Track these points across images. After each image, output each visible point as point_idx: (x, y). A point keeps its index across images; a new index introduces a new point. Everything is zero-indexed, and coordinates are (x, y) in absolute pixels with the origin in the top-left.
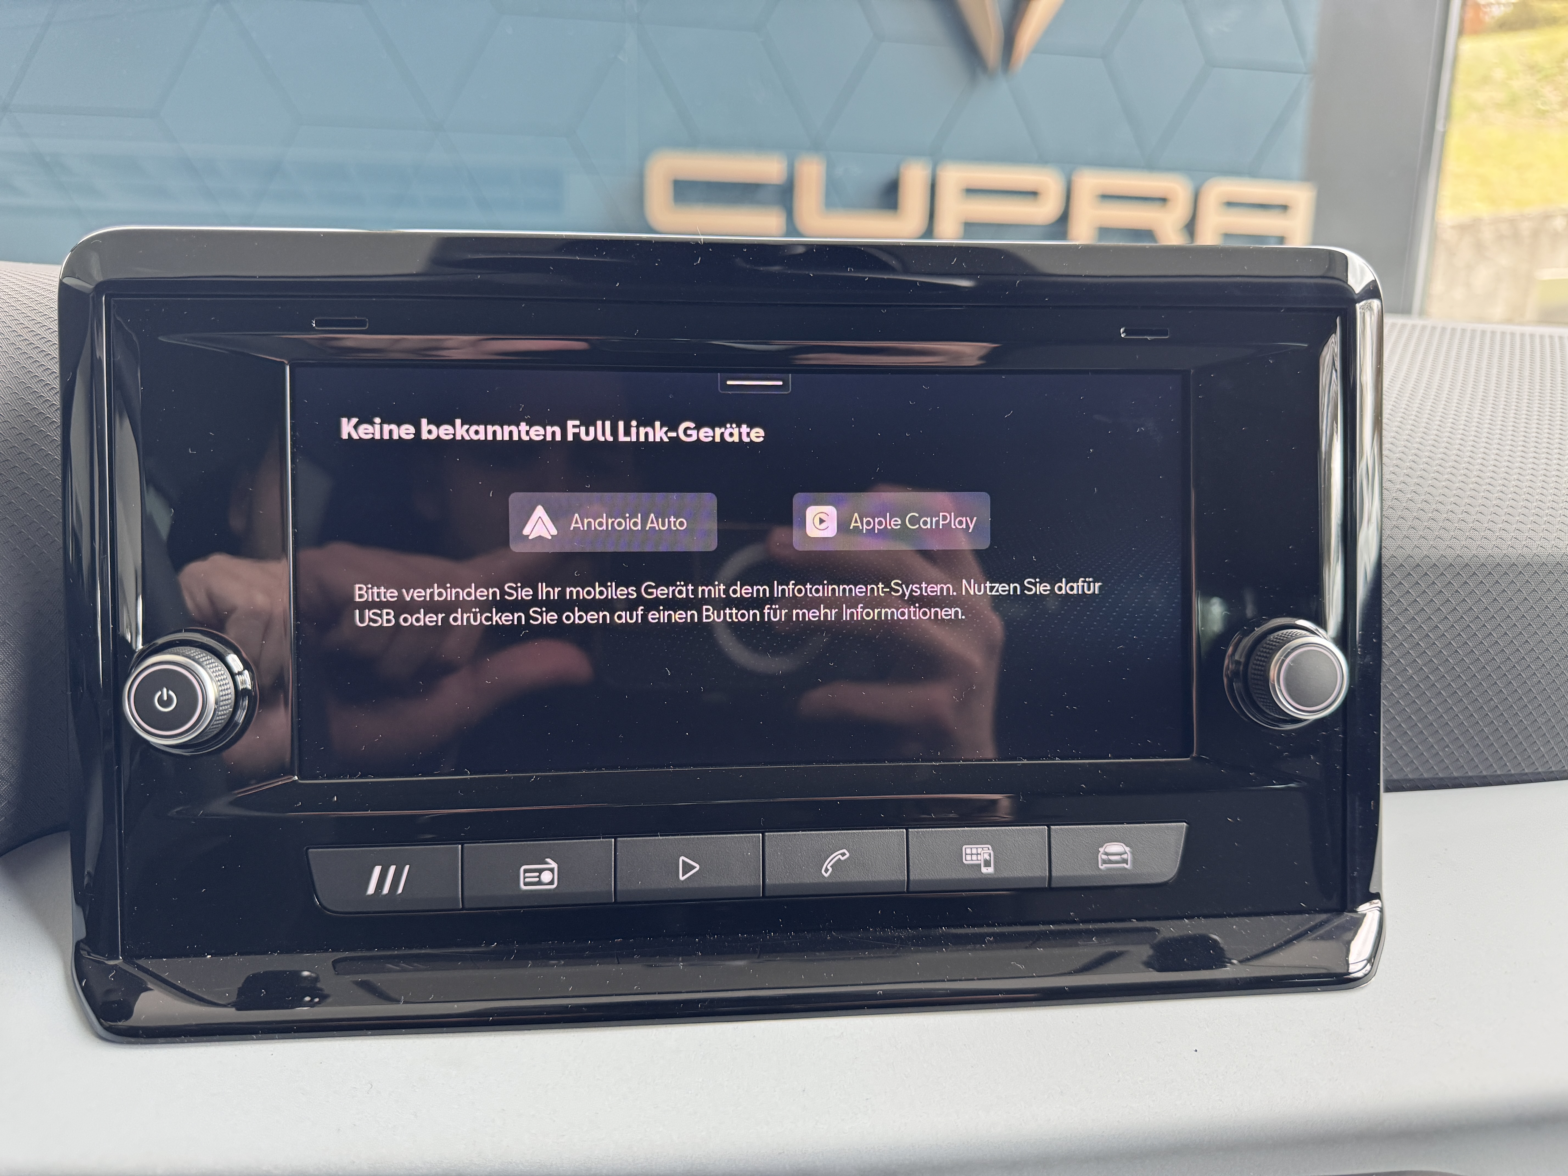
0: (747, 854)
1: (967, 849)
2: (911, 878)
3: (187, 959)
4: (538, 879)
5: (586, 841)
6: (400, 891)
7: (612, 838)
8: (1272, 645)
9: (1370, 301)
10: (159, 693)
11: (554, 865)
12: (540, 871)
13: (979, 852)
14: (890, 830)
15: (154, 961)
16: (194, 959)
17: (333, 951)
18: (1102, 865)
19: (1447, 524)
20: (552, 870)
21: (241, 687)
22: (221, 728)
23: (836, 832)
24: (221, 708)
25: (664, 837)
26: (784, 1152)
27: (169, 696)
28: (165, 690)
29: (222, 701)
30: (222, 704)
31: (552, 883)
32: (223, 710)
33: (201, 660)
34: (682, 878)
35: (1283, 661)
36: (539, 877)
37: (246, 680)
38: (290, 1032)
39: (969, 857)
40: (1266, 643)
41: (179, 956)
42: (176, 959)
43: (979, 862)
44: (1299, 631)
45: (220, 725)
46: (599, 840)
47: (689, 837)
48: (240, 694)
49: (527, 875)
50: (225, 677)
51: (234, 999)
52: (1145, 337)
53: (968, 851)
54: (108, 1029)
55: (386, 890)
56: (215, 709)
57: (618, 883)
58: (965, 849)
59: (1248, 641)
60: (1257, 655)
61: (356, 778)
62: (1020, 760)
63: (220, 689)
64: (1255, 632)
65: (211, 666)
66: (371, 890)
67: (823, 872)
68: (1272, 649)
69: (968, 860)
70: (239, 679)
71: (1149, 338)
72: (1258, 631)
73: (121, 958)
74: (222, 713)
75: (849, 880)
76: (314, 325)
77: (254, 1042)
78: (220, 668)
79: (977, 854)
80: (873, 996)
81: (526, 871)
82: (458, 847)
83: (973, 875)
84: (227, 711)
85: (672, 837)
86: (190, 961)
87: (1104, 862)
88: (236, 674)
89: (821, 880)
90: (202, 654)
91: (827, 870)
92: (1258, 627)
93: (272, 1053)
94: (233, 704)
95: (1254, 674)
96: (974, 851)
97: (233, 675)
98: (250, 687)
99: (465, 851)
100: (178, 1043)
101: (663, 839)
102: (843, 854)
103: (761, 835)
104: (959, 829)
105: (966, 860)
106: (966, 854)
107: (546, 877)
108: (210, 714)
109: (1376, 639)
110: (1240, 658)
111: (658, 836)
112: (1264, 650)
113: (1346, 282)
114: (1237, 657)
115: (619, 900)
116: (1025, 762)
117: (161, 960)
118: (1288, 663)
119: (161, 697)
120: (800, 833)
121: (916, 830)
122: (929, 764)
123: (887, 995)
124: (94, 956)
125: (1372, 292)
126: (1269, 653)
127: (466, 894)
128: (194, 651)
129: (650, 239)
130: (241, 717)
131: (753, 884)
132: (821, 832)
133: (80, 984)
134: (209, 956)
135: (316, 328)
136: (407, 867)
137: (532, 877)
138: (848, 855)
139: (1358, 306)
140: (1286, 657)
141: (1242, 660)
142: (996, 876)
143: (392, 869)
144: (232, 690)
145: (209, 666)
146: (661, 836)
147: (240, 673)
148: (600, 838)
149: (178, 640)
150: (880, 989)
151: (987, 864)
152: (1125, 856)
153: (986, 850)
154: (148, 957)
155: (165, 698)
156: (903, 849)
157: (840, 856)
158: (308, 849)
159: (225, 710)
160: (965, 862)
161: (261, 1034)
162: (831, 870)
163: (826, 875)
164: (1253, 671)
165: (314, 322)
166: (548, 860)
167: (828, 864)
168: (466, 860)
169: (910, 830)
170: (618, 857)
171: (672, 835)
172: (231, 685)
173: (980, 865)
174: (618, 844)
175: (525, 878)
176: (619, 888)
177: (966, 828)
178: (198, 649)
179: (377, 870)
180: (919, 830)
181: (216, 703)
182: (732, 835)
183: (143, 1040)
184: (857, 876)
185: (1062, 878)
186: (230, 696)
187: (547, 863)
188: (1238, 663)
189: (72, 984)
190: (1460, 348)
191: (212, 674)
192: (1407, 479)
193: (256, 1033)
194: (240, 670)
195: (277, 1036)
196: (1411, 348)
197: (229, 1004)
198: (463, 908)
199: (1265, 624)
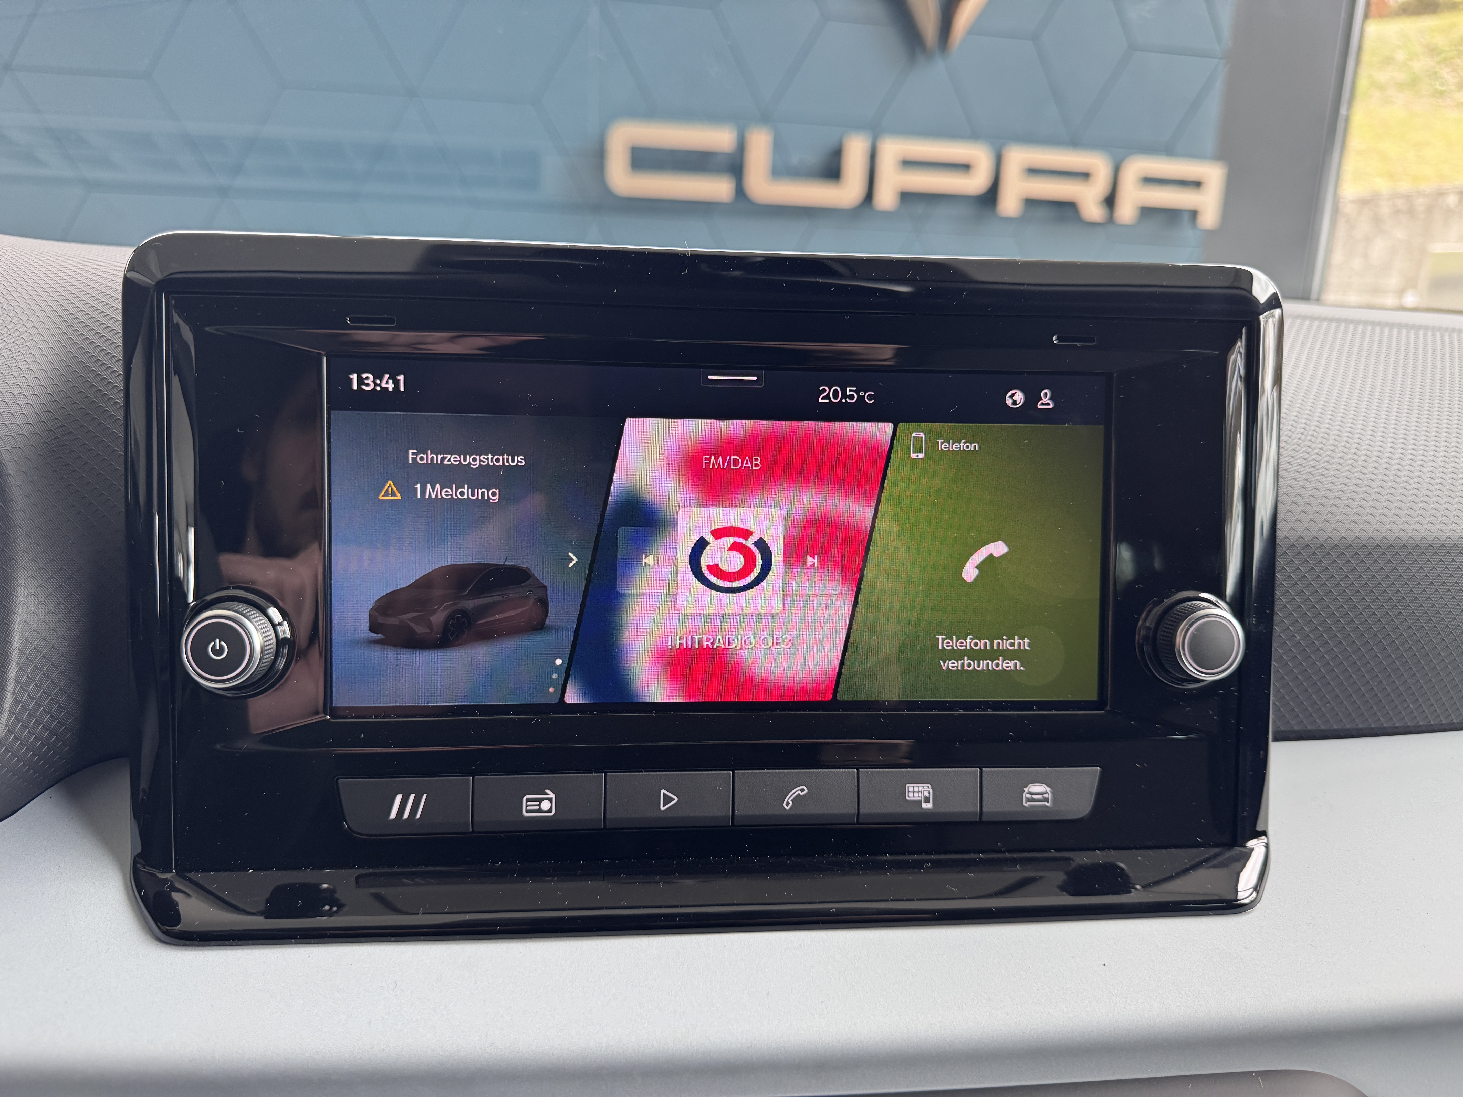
0: (719, 789)
1: (910, 787)
2: (861, 811)
3: (233, 873)
4: (538, 807)
5: (580, 775)
6: (418, 816)
7: (602, 773)
8: (1178, 615)
9: (1272, 311)
10: (213, 643)
11: (552, 795)
12: (540, 800)
13: (920, 790)
14: (844, 770)
15: (203, 874)
16: (238, 873)
17: (358, 868)
18: (1026, 803)
19: (1334, 509)
20: (550, 800)
21: (281, 636)
22: (265, 673)
23: (796, 770)
24: (265, 657)
25: (647, 773)
26: (751, 1046)
27: (221, 646)
28: (217, 641)
29: (267, 650)
30: (266, 652)
31: (550, 810)
32: (266, 658)
33: (244, 612)
34: (662, 808)
35: (1188, 630)
36: (539, 805)
38: (325, 938)
39: (911, 795)
40: (1173, 613)
41: (225, 870)
42: (221, 873)
43: (920, 798)
44: (1202, 603)
45: (263, 671)
46: (591, 774)
47: (669, 773)
48: (281, 643)
49: (529, 803)
50: (268, 629)
51: (262, 907)
52: (1075, 344)
53: (911, 789)
54: (166, 933)
55: (406, 815)
56: (261, 657)
57: (608, 812)
58: (908, 787)
59: (1157, 610)
60: (1165, 623)
61: (381, 718)
62: (957, 710)
63: (265, 640)
64: (1164, 603)
65: (257, 619)
66: (393, 815)
67: (784, 805)
68: (1178, 619)
69: (910, 796)
70: (279, 628)
71: (1078, 344)
72: (1167, 602)
73: (174, 871)
74: (266, 660)
75: (807, 812)
76: (349, 322)
77: (293, 945)
78: (264, 621)
79: (918, 792)
80: (826, 913)
81: (528, 800)
82: (469, 779)
83: (915, 810)
84: (270, 659)
85: (654, 773)
86: (234, 875)
87: (1028, 800)
88: (277, 625)
89: (783, 812)
90: (248, 608)
91: (788, 804)
92: (1167, 598)
93: (308, 955)
94: (274, 653)
95: (1163, 640)
96: (916, 789)
97: (274, 626)
99: (476, 782)
100: (227, 946)
101: (646, 775)
102: (802, 790)
103: (731, 772)
104: (903, 770)
105: (908, 797)
106: (909, 792)
107: (545, 805)
108: (256, 662)
109: (1268, 610)
110: (1151, 624)
111: (642, 772)
112: (1172, 619)
113: (1251, 292)
114: (1148, 624)
115: (608, 826)
116: (962, 712)
117: (209, 873)
118: (1192, 631)
119: (214, 647)
120: (765, 771)
121: (866, 770)
122: (878, 712)
123: (839, 913)
124: (148, 869)
125: (1274, 302)
126: (1175, 622)
127: (475, 819)
128: (241, 607)
129: (644, 251)
130: (281, 663)
131: (723, 814)
132: (783, 771)
133: (139, 893)
134: (251, 871)
135: (351, 325)
136: (425, 796)
137: (533, 806)
138: (806, 790)
139: (1261, 317)
140: (1191, 626)
141: (1152, 626)
142: (933, 811)
143: (412, 797)
144: (274, 641)
145: (255, 620)
146: (645, 772)
147: (280, 624)
148: (592, 773)
149: (227, 596)
150: (833, 907)
151: (927, 800)
152: (1046, 796)
154: (197, 871)
155: (218, 648)
156: (855, 786)
157: (799, 792)
158: (338, 779)
159: (268, 658)
161: (299, 939)
162: (791, 803)
164: (1161, 637)
165: (349, 319)
166: (548, 791)
167: (789, 798)
168: (476, 790)
169: (861, 770)
170: (608, 790)
171: (654, 771)
172: (273, 636)
174: (608, 778)
175: (527, 806)
176: (608, 816)
177: (909, 769)
178: (244, 605)
179: (399, 798)
180: (869, 770)
181: (262, 652)
182: (707, 772)
183: (197, 943)
184: (813, 809)
185: (992, 813)
186: (272, 646)
187: (547, 794)
188: (1148, 628)
189: (131, 892)
191: (258, 627)
192: (1301, 469)
193: (295, 938)
194: (280, 621)
195: (313, 941)
196: (1308, 345)
197: (258, 912)
198: (473, 832)
199: (1174, 596)
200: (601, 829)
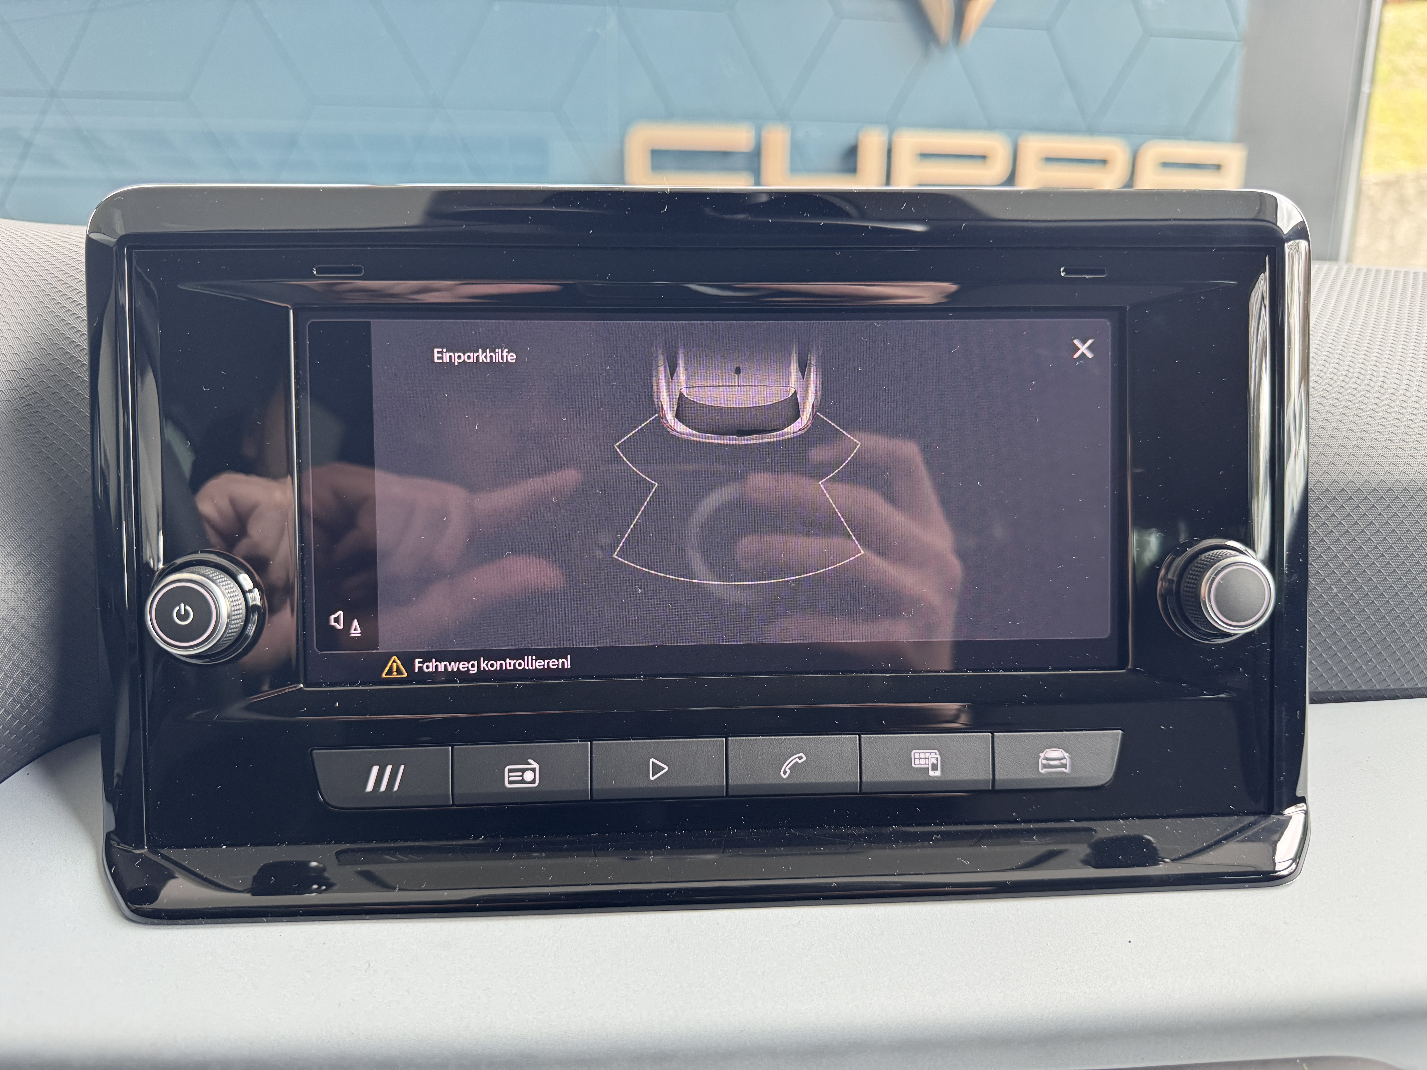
0: (712, 758)
1: (916, 754)
2: (864, 780)
3: (206, 849)
4: (521, 778)
5: (564, 743)
6: (396, 788)
7: (588, 741)
8: (1203, 564)
9: (1297, 241)
10: (177, 608)
11: (535, 765)
12: (523, 771)
13: (927, 757)
14: (844, 736)
15: (175, 850)
16: (211, 849)
17: (335, 843)
19: (1372, 452)
20: (533, 770)
21: (251, 603)
22: (234, 639)
23: (794, 737)
24: (233, 622)
25: (635, 741)
26: (745, 1030)
27: (186, 610)
28: (182, 605)
29: (234, 615)
30: (233, 618)
31: (533, 781)
32: (235, 624)
33: (215, 578)
34: (652, 778)
35: (1214, 579)
36: (522, 776)
37: (255, 598)
38: (297, 916)
39: (917, 762)
40: (1197, 563)
41: (198, 846)
42: (194, 849)
43: (927, 766)
44: (1229, 551)
45: (232, 638)
46: (576, 743)
47: (658, 740)
48: (250, 610)
49: (511, 774)
50: (237, 594)
51: (249, 885)
52: (1084, 276)
53: (917, 756)
54: (134, 911)
55: (383, 788)
56: (227, 622)
57: (594, 782)
58: (914, 753)
59: (1180, 561)
60: (1189, 574)
61: (356, 686)
62: (966, 672)
63: (232, 604)
64: (1187, 552)
65: (224, 583)
66: (370, 788)
67: (782, 773)
68: (1203, 568)
69: (916, 764)
70: (249, 596)
71: (1087, 277)
72: (1190, 551)
73: (146, 847)
74: (234, 626)
75: (806, 781)
76: (315, 273)
77: (264, 924)
78: (232, 586)
79: (925, 759)
80: (827, 887)
81: (510, 771)
82: (448, 749)
83: (921, 778)
84: (239, 625)
85: (643, 741)
86: (208, 851)
87: (1045, 766)
88: (247, 592)
89: (781, 782)
90: (216, 572)
91: (785, 772)
92: (1190, 547)
93: (280, 934)
94: (244, 618)
95: (1187, 591)
96: (922, 756)
97: (244, 592)
98: (259, 603)
99: (455, 752)
100: (196, 924)
101: (634, 743)
102: (800, 758)
103: (724, 739)
104: (908, 735)
105: (915, 764)
106: (915, 759)
107: (529, 776)
108: (222, 628)
109: (1302, 559)
110: (1173, 576)
111: (630, 739)
112: (1196, 569)
113: (1276, 224)
114: (1170, 576)
115: (595, 798)
116: (970, 673)
117: (181, 850)
118: (1218, 580)
119: (179, 611)
120: (761, 737)
121: (868, 736)
122: (880, 675)
123: (841, 887)
124: (122, 846)
125: (1300, 232)
126: (1200, 572)
127: (455, 791)
128: (209, 571)
129: (621, 190)
130: (251, 630)
131: (717, 784)
132: (780, 737)
133: (110, 870)
134: (224, 847)
135: (317, 275)
136: (402, 767)
137: (516, 776)
138: (805, 758)
139: (1286, 245)
140: (1217, 575)
141: (1175, 579)
142: (941, 779)
143: (389, 768)
144: (243, 606)
145: (222, 584)
146: (633, 739)
147: (250, 591)
148: (577, 741)
149: (194, 561)
150: (834, 881)
151: (935, 767)
152: (1064, 761)
153: (933, 755)
154: (170, 847)
155: (183, 612)
156: (857, 753)
157: (797, 760)
158: (312, 750)
159: (237, 623)
160: (913, 765)
161: (271, 917)
162: (789, 772)
163: (785, 777)
164: (1185, 589)
165: (315, 270)
166: (530, 761)
167: (787, 767)
168: (455, 761)
169: (863, 736)
170: (594, 759)
171: (643, 739)
172: (242, 600)
173: (928, 768)
174: (594, 747)
175: (509, 777)
176: (594, 787)
177: (915, 735)
178: (212, 569)
179: (375, 769)
180: (871, 736)
181: (229, 617)
182: (698, 740)
183: (165, 921)
184: (813, 778)
185: (1005, 781)
186: (241, 611)
187: (530, 764)
188: (1171, 581)
189: (102, 870)
190: (1384, 287)
191: (224, 591)
192: (1333, 409)
193: (266, 916)
194: (251, 588)
195: (285, 919)
196: (1337, 288)
197: (245, 890)
198: (453, 805)
199: (1197, 544)
200: (588, 801)
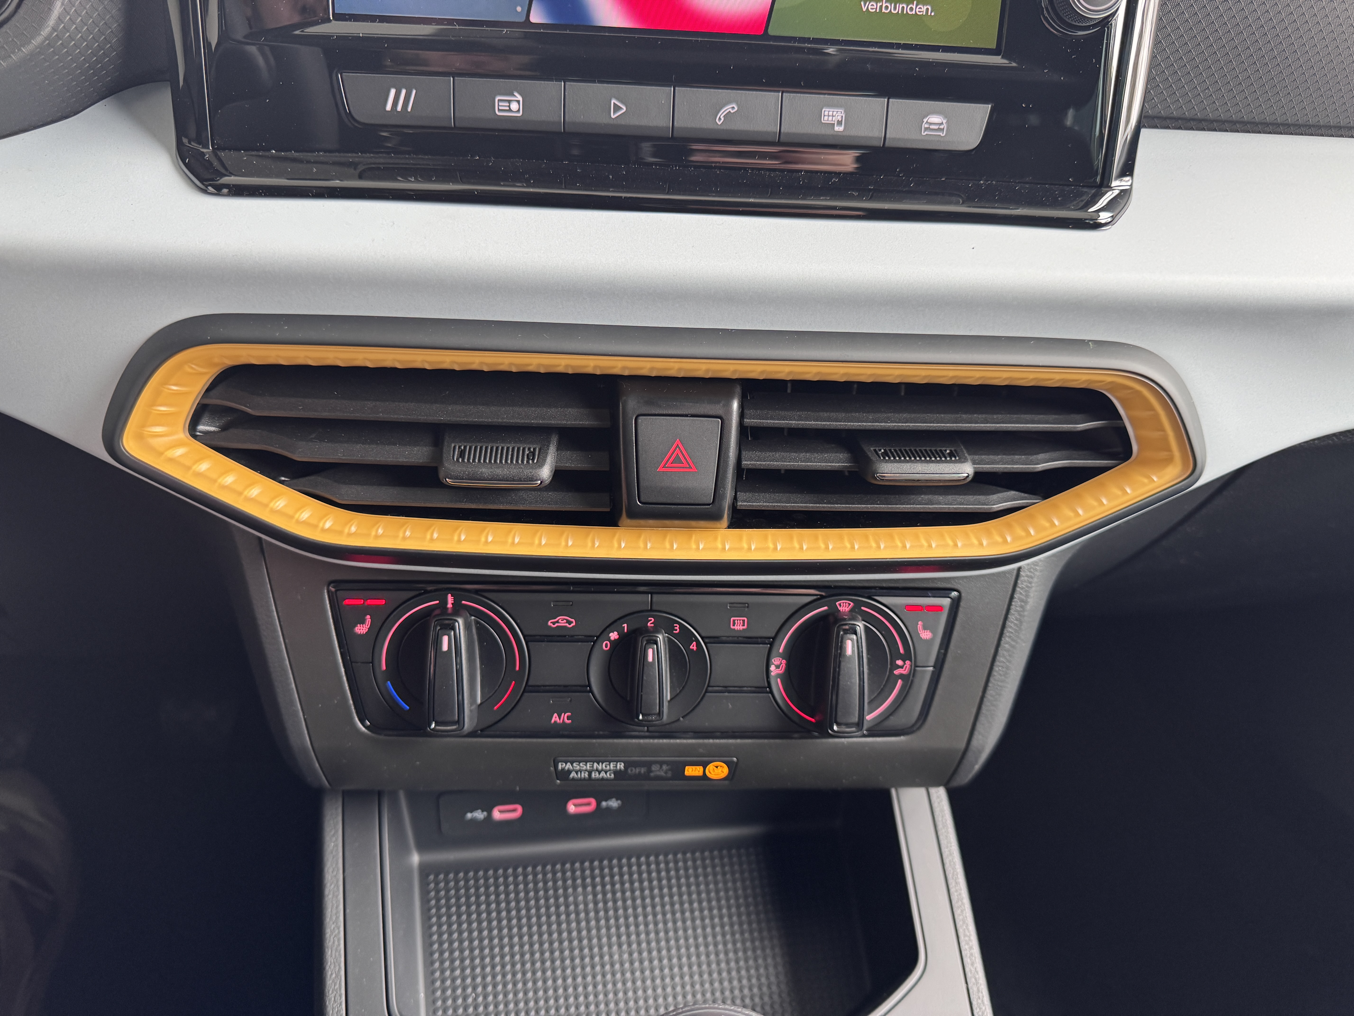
0: (662, 102)
1: (826, 111)
2: (783, 130)
3: (259, 152)
5: (544, 82)
7: (562, 81)
11: (520, 98)
14: (769, 92)
15: (236, 152)
16: (263, 152)
18: (924, 132)
20: (518, 102)
23: (729, 90)
25: (601, 85)
41: (253, 150)
42: (250, 152)
43: (833, 122)
47: (618, 85)
57: (567, 118)
61: (376, 23)
69: (825, 120)
73: (211, 148)
75: (736, 128)
80: (746, 204)
82: (450, 80)
83: (828, 131)
89: (716, 127)
99: (456, 82)
103: (673, 89)
104: (821, 96)
106: (824, 116)
111: (596, 83)
115: (567, 130)
117: (240, 152)
120: (702, 88)
121: (788, 94)
122: (803, 45)
123: (757, 204)
124: (192, 145)
127: (457, 116)
131: (665, 125)
132: (717, 89)
133: (184, 162)
134: (274, 152)
142: (844, 134)
146: (599, 82)
148: (553, 81)
154: (230, 150)
156: (778, 108)
168: (456, 90)
169: (784, 94)
170: (567, 97)
171: (607, 84)
174: (566, 87)
176: (567, 121)
177: (826, 96)
180: (791, 93)
182: (652, 86)
184: (741, 126)
185: (894, 139)
189: (177, 165)
198: (455, 127)
200: (561, 132)
